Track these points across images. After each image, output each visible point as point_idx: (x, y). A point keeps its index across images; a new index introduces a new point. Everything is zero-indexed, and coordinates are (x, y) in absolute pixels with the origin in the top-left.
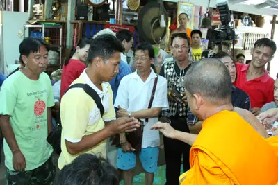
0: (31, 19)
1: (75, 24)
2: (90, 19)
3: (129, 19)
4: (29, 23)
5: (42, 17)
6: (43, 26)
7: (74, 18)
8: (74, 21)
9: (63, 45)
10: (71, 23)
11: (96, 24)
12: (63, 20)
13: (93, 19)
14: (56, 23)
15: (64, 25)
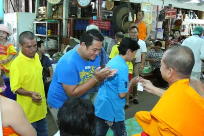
0: (37, 17)
1: (69, 20)
2: (79, 16)
3: (106, 16)
4: (36, 20)
5: (45, 16)
6: (46, 22)
7: (68, 16)
8: (68, 18)
9: (60, 35)
10: (66, 20)
11: (83, 20)
12: (60, 17)
13: (81, 16)
14: (56, 20)
15: (61, 21)
